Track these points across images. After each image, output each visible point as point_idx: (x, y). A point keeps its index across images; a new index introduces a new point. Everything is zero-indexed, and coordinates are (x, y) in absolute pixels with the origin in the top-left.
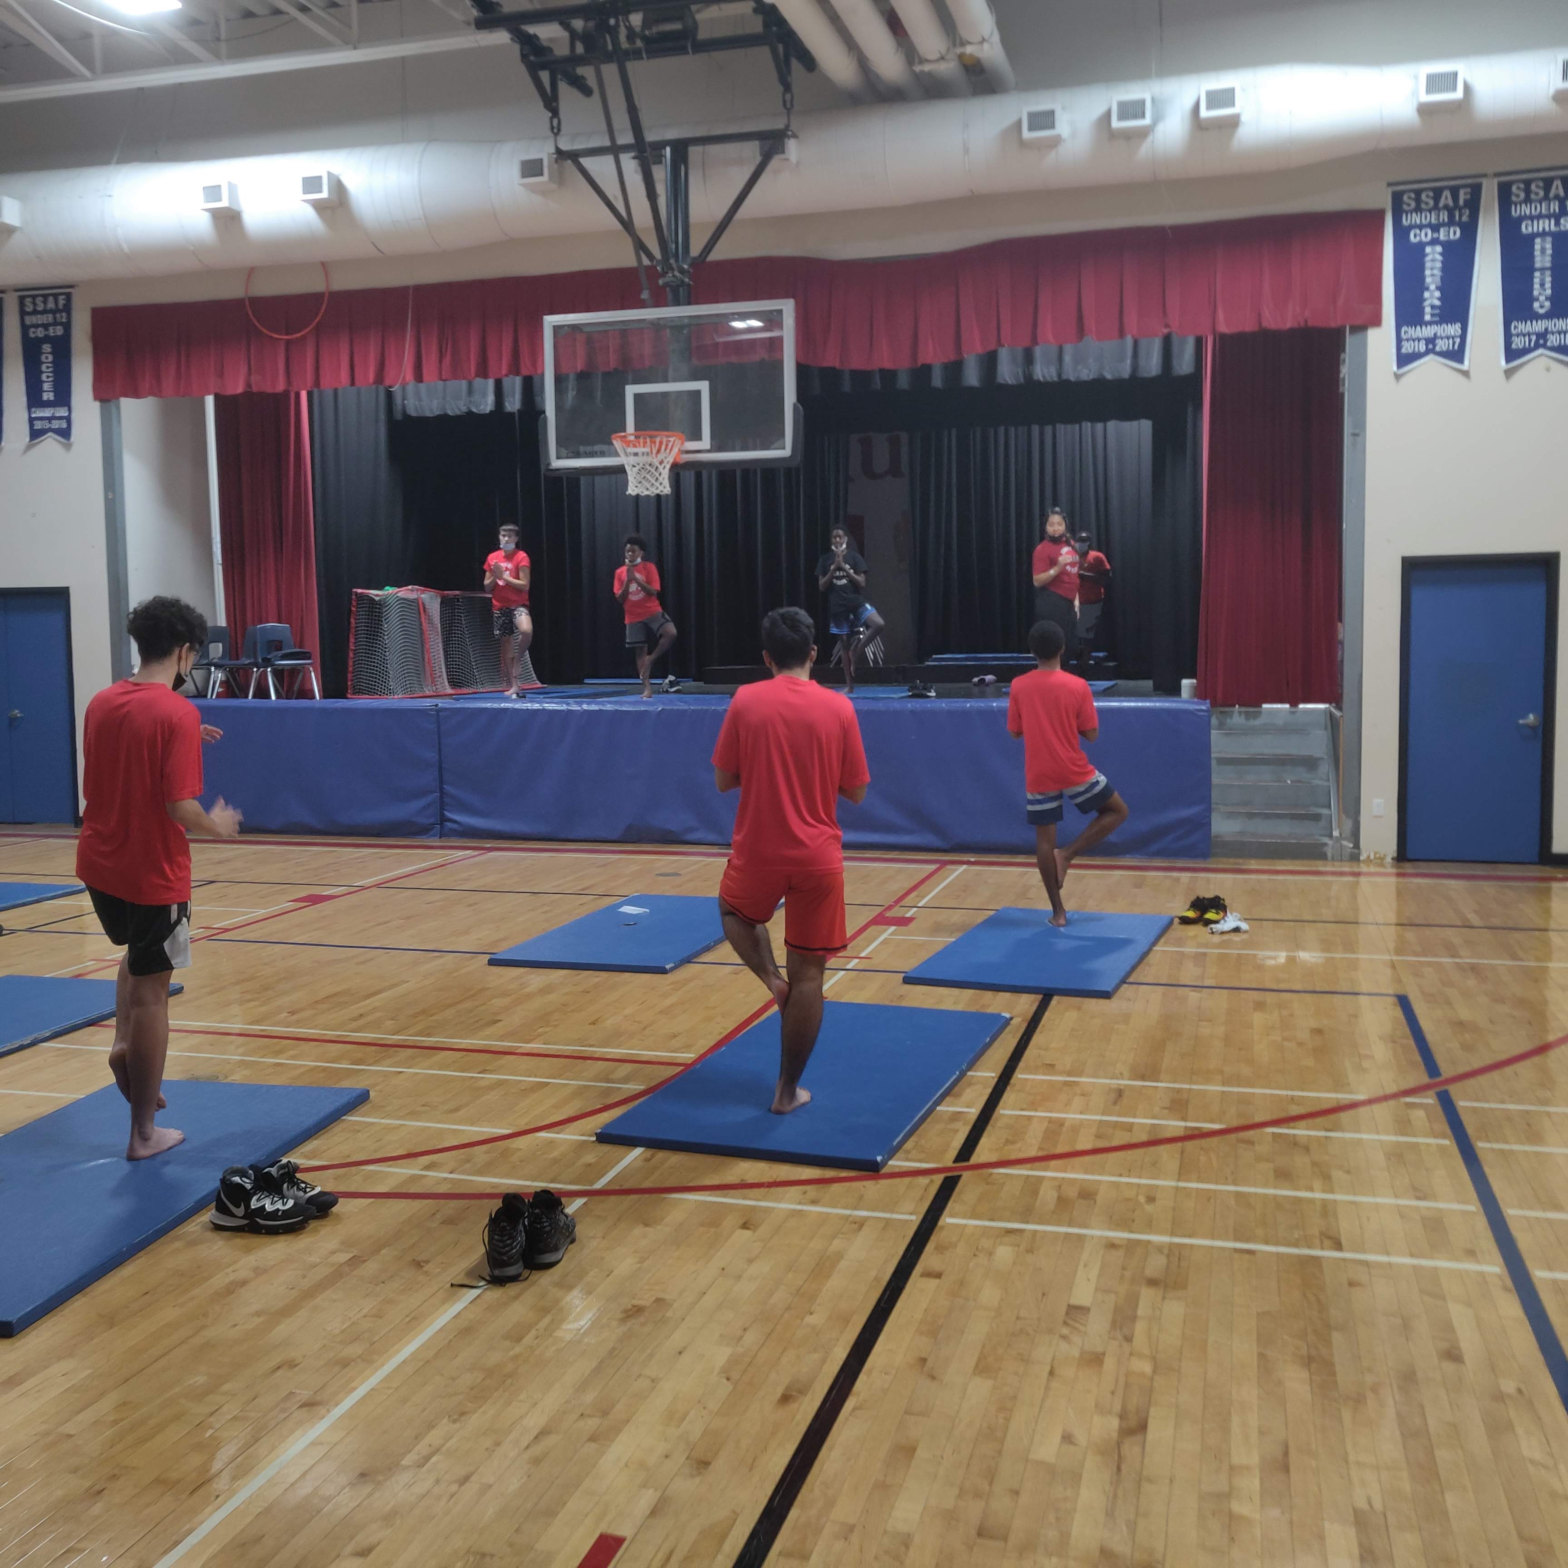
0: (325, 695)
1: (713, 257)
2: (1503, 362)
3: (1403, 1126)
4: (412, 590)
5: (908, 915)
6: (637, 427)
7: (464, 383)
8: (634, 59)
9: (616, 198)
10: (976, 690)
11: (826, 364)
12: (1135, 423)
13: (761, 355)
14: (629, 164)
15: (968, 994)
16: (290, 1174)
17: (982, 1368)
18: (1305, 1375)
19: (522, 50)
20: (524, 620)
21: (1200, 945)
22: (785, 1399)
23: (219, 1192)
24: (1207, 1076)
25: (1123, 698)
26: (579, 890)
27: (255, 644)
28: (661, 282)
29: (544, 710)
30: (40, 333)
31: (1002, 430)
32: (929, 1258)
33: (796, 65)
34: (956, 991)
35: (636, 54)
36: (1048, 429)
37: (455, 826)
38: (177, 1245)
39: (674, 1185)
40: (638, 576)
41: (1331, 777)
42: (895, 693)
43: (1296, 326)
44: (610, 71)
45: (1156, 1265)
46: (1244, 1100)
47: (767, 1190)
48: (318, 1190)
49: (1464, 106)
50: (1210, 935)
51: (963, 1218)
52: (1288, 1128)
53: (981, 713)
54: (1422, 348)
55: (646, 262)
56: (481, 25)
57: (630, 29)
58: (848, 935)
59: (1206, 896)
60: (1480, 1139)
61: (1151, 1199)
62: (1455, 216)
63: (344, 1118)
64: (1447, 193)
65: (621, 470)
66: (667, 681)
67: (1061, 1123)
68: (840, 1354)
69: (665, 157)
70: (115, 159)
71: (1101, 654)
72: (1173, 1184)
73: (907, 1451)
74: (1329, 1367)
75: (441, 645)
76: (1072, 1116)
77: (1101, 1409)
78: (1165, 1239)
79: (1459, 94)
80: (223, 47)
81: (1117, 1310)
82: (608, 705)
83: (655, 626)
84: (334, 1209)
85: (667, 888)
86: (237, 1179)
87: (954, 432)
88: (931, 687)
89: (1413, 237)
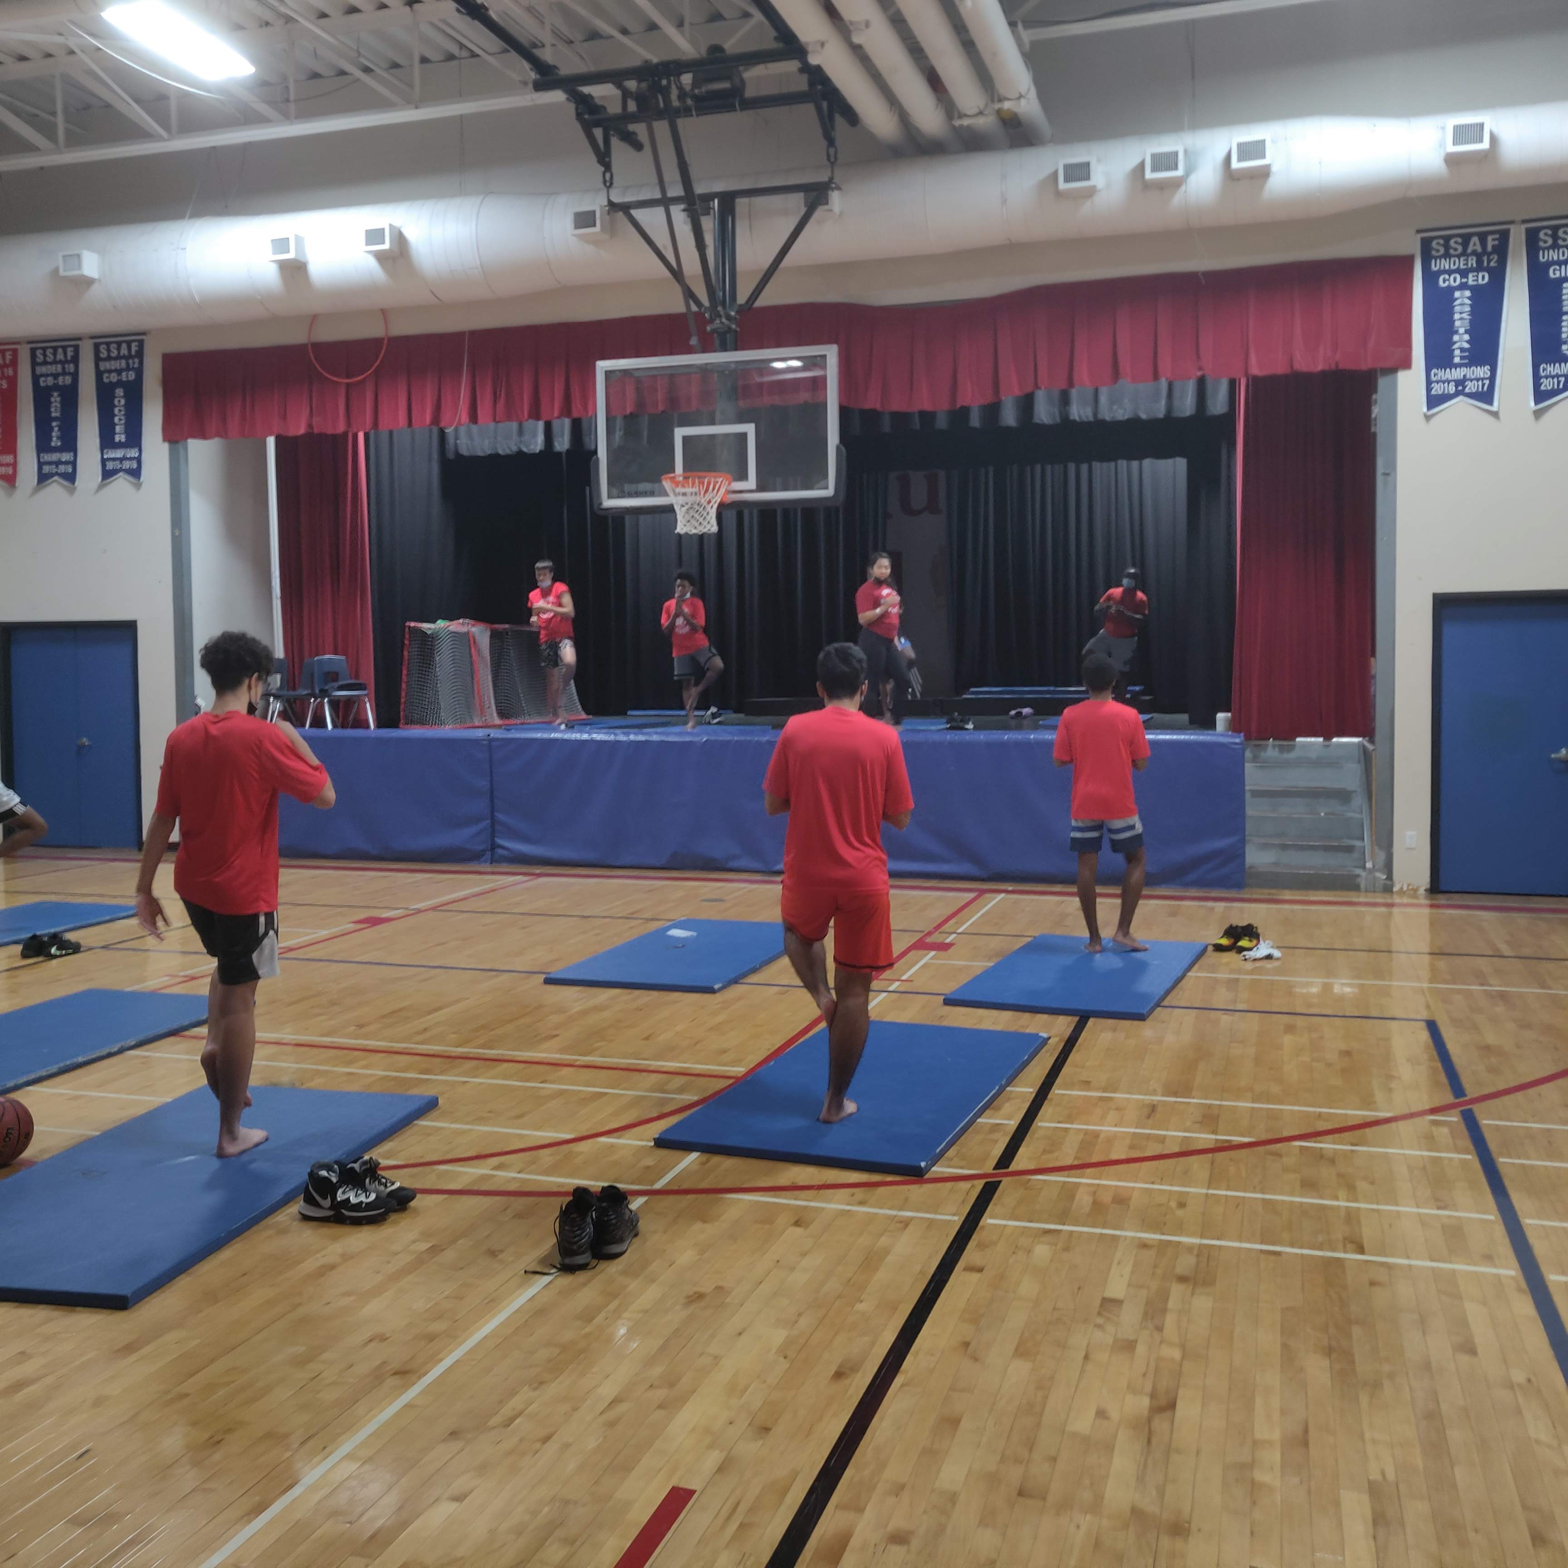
0: (380, 725)
1: (760, 303)
2: (1532, 403)
3: (1430, 1141)
4: (463, 624)
5: (948, 941)
6: (686, 468)
7: (515, 425)
8: (686, 116)
9: (665, 247)
10: (1013, 723)
11: (868, 406)
12: (1170, 461)
13: (804, 396)
14: (678, 214)
15: (1007, 1015)
16: (372, 1170)
17: (1021, 1351)
18: (1326, 1363)
19: (577, 109)
20: (568, 652)
21: (1232, 971)
22: (839, 1375)
23: (308, 1184)
24: (1238, 1094)
25: (1158, 731)
26: (629, 914)
27: (312, 675)
28: (709, 328)
29: (593, 741)
30: (114, 378)
31: (1038, 468)
32: (971, 1254)
33: (840, 121)
34: (994, 1013)
35: (686, 112)
36: (1084, 467)
37: (504, 852)
38: (270, 1232)
39: (731, 1186)
40: (686, 610)
41: (1364, 810)
42: (932, 724)
43: (1327, 368)
44: (661, 128)
45: (1185, 1264)
46: (1273, 1116)
47: (816, 1192)
48: (397, 1185)
49: (1491, 156)
50: (1244, 962)
51: (1004, 1219)
52: (1315, 1142)
53: (1018, 744)
54: (1452, 389)
55: (694, 308)
56: (539, 86)
57: (680, 88)
58: (895, 955)
59: (1241, 924)
60: (1502, 1155)
61: (1182, 1205)
62: (1483, 262)
63: (415, 1122)
64: (1475, 239)
65: (670, 510)
66: (709, 712)
67: (1096, 1135)
68: (889, 1337)
69: (714, 209)
70: (188, 215)
71: (1137, 688)
72: (1204, 1191)
73: (953, 1422)
74: (1348, 1356)
75: (490, 678)
76: (1107, 1129)
77: (1132, 1389)
78: (1196, 1241)
79: (1485, 145)
80: (292, 107)
81: (1148, 1303)
82: (654, 736)
83: (702, 660)
84: (413, 1204)
85: (713, 913)
86: (324, 1173)
87: (991, 469)
88: (969, 720)
89: (1442, 282)
